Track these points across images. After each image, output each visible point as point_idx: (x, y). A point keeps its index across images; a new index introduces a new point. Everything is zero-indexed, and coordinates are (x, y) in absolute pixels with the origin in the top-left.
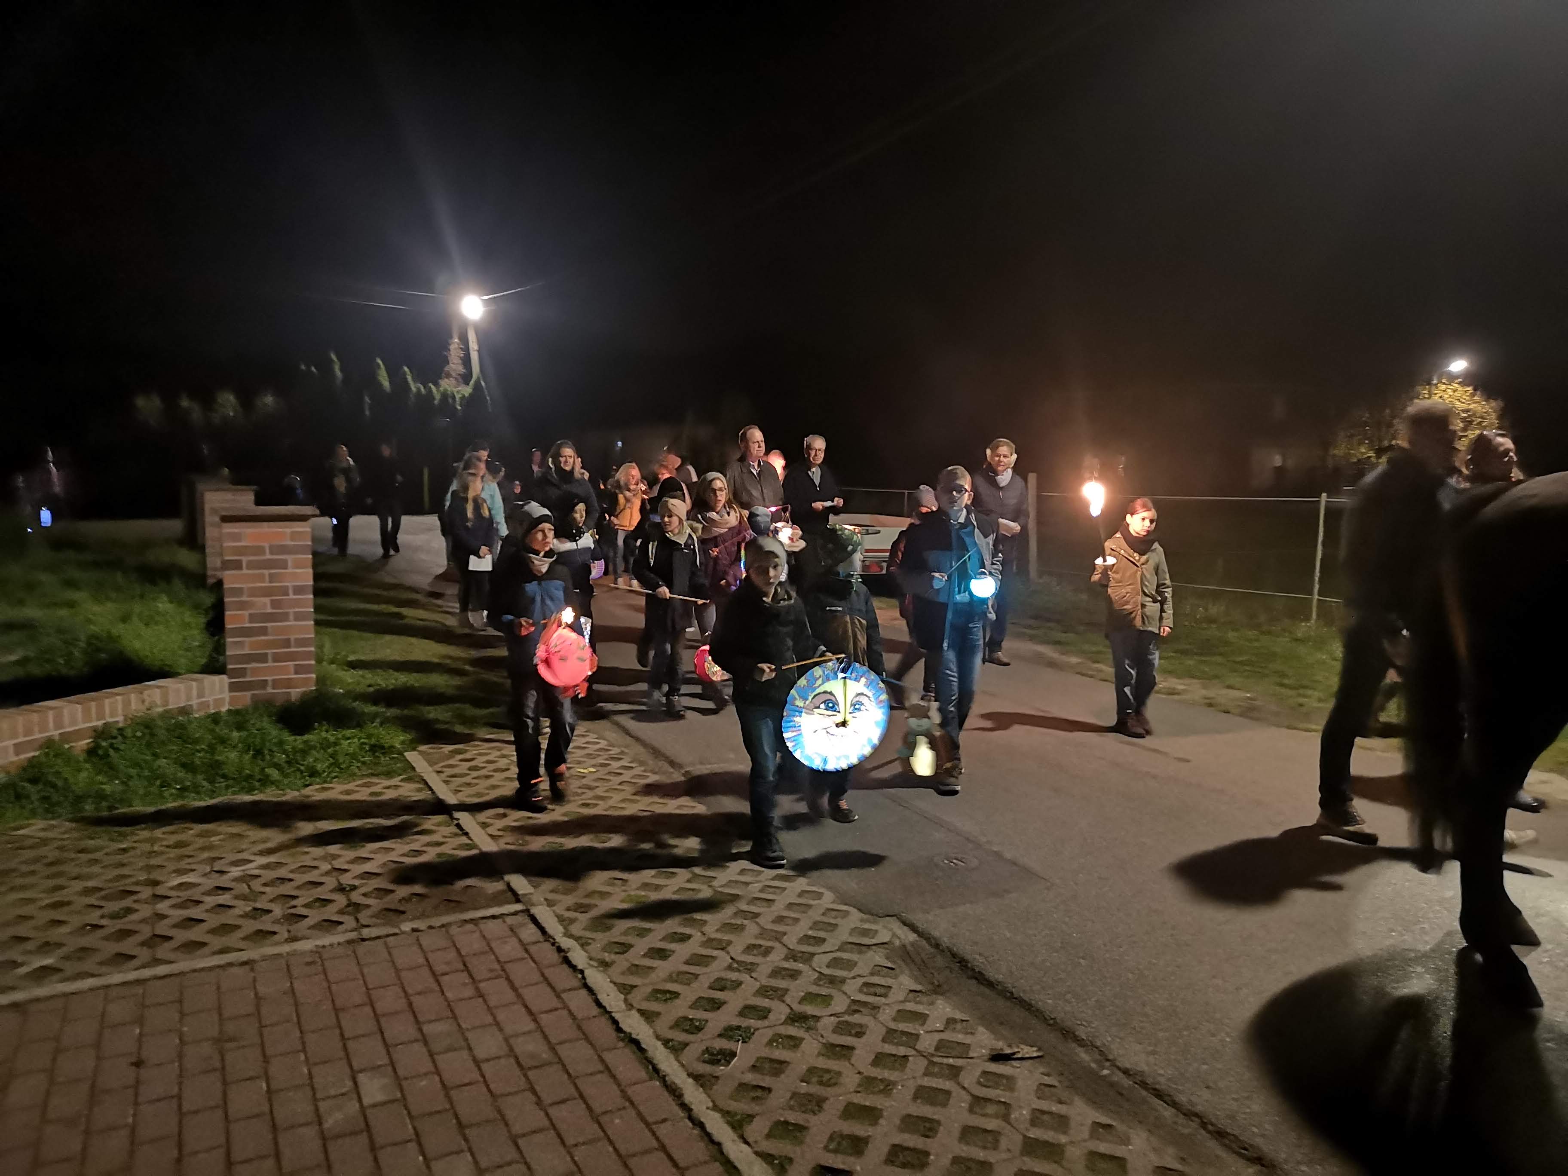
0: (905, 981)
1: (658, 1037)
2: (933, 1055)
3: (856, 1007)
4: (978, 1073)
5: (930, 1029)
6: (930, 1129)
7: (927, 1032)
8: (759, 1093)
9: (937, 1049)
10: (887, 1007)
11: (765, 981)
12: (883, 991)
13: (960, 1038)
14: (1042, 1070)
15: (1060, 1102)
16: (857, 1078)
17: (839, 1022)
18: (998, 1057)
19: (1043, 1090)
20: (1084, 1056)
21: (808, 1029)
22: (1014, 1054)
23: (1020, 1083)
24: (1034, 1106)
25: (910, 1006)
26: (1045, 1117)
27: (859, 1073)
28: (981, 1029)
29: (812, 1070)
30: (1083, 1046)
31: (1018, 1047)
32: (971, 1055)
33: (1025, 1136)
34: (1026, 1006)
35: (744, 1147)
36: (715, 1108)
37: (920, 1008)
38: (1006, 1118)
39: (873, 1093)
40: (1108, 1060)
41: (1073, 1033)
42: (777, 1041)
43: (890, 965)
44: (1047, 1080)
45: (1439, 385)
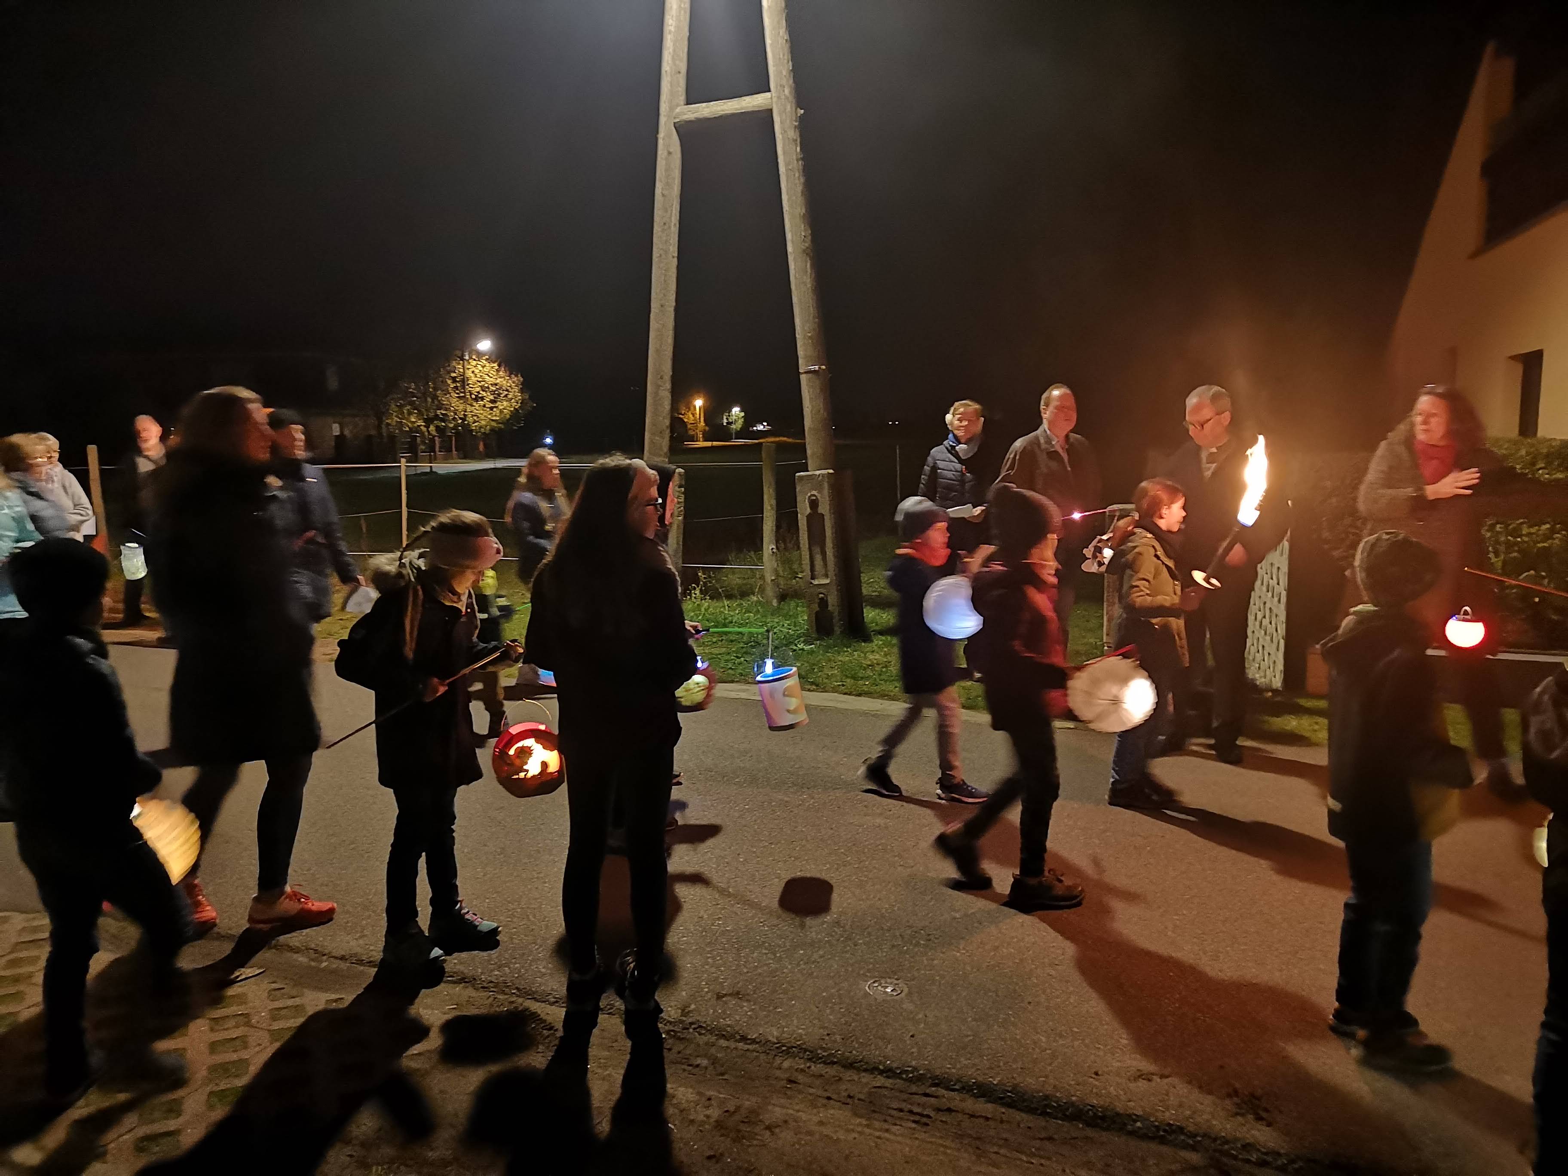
14: (267, 980)
15: (292, 998)
19: (273, 995)
20: (302, 959)
22: (238, 977)
23: (251, 996)
24: (270, 1008)
26: (283, 1012)
30: (297, 953)
31: (240, 971)
33: (269, 1030)
38: (248, 1024)
40: (324, 955)
44: (274, 986)
45: (470, 361)
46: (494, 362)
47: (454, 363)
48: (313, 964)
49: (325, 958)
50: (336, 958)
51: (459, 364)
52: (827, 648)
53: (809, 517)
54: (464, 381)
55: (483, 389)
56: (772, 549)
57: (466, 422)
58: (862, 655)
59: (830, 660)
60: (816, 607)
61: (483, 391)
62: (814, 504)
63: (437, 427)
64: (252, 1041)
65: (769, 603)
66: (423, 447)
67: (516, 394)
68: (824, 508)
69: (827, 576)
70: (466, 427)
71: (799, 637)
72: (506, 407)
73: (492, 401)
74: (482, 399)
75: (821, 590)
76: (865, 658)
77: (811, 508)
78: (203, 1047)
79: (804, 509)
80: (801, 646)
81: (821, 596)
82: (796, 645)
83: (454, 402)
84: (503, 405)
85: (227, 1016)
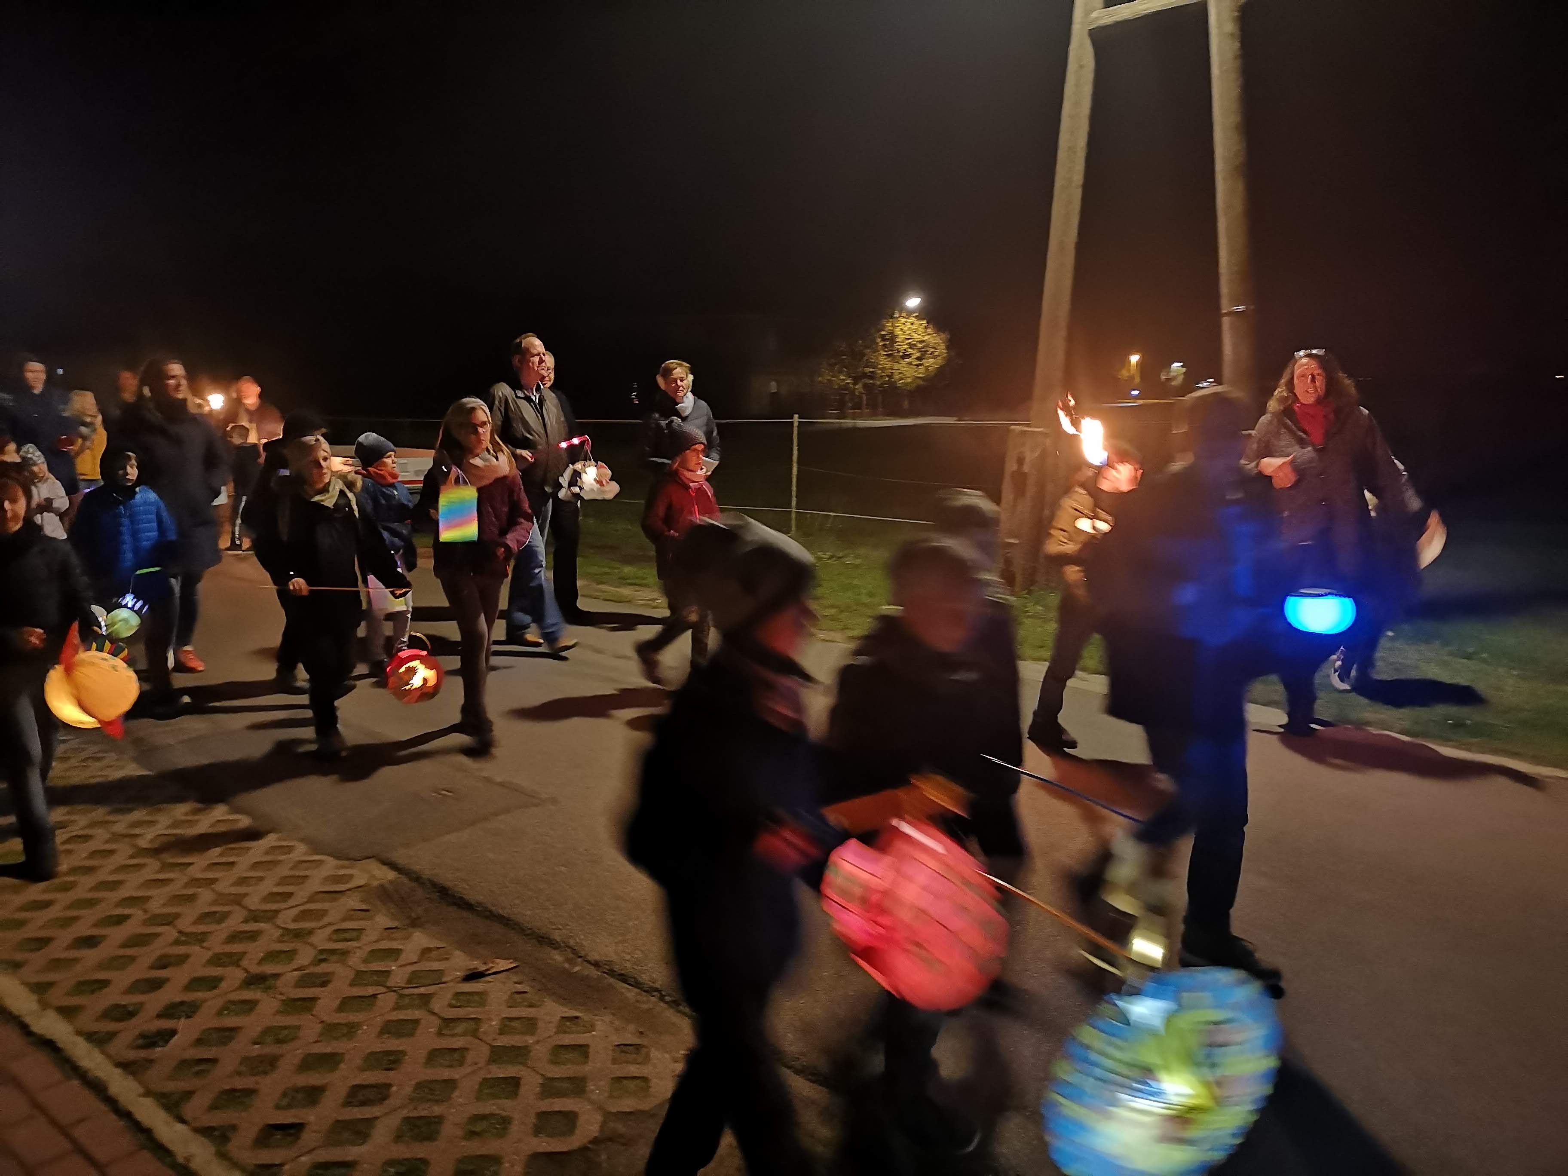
0: (383, 920)
1: (79, 1033)
2: (403, 988)
3: (324, 955)
4: (449, 996)
5: (404, 963)
6: (394, 1062)
7: (401, 966)
8: (203, 1067)
9: (409, 981)
10: (358, 950)
11: (218, 949)
12: (355, 934)
13: (435, 965)
14: (515, 979)
15: (531, 1006)
16: (318, 1028)
17: (303, 976)
18: (473, 976)
19: (516, 998)
20: (557, 957)
21: (267, 989)
22: (488, 970)
23: (492, 996)
24: (504, 1016)
25: (384, 945)
26: (514, 1024)
27: (322, 1022)
28: (457, 953)
29: (268, 1031)
30: (555, 949)
31: (493, 962)
32: (444, 980)
33: (492, 1046)
34: (506, 922)
35: (180, 1127)
36: (148, 1093)
37: (395, 945)
38: (475, 1034)
39: (336, 1039)
40: (580, 957)
41: (548, 938)
42: (227, 1009)
43: (364, 907)
44: (520, 987)
45: (900, 319)
46: (923, 319)
47: (884, 322)
48: (567, 965)
49: (580, 960)
50: (589, 962)
51: (888, 322)
54: (893, 338)
55: (911, 346)
57: (893, 380)
61: (911, 348)
63: (865, 386)
64: (470, 1057)
66: (850, 405)
67: (942, 350)
70: (893, 386)
72: (931, 363)
73: (918, 359)
74: (909, 356)
78: (423, 1054)
83: (883, 361)
84: (929, 362)
85: (459, 1019)
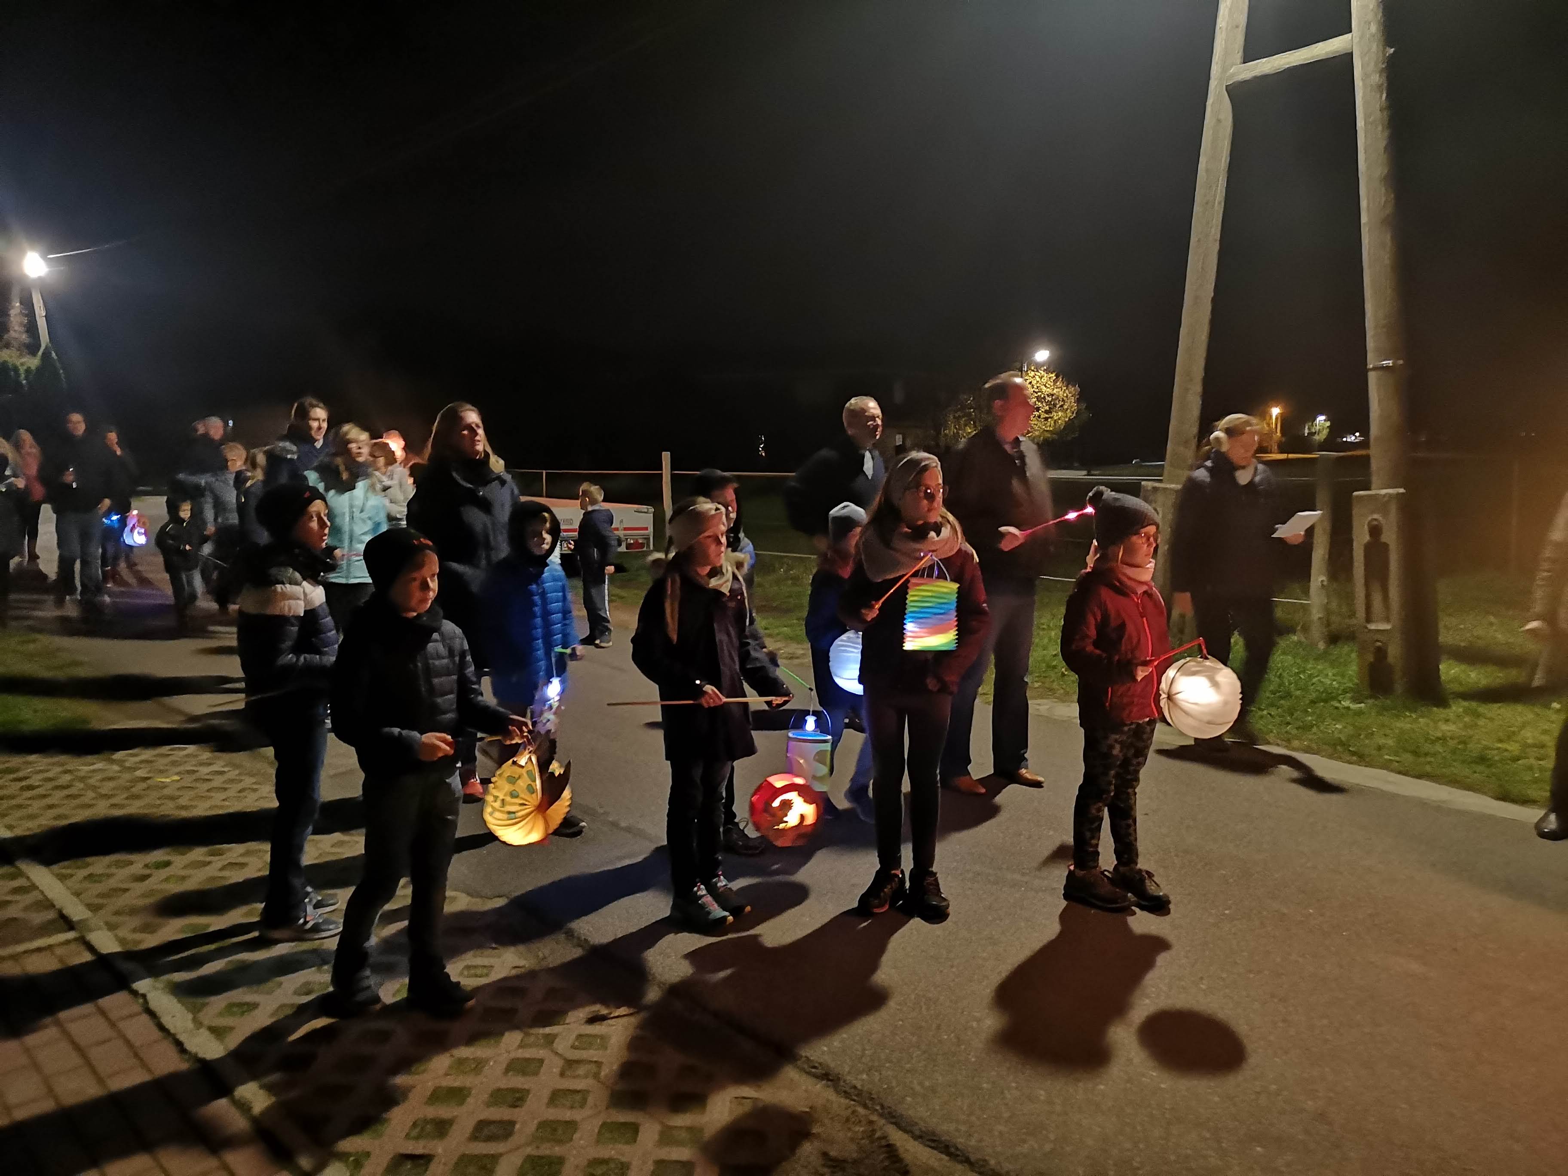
4: (573, 1038)
5: (530, 1002)
6: (519, 1099)
7: (527, 1005)
8: (340, 1093)
12: (485, 971)
15: (652, 1052)
39: (463, 1073)
46: (1053, 373)
48: (686, 1014)
49: (699, 1008)
50: (708, 1012)
52: (1384, 709)
53: (1368, 548)
56: (1322, 581)
58: (1432, 724)
59: (1383, 726)
60: (1371, 658)
62: (1375, 531)
64: (589, 1100)
65: (1313, 645)
67: (1071, 404)
68: (1390, 537)
69: (1387, 620)
71: (1345, 692)
73: (1046, 412)
75: (1378, 637)
76: (1436, 728)
77: (1371, 535)
78: (546, 1094)
79: (1361, 537)
80: (1346, 703)
81: (1379, 644)
82: (1340, 702)
84: (1058, 415)
85: (581, 1061)
